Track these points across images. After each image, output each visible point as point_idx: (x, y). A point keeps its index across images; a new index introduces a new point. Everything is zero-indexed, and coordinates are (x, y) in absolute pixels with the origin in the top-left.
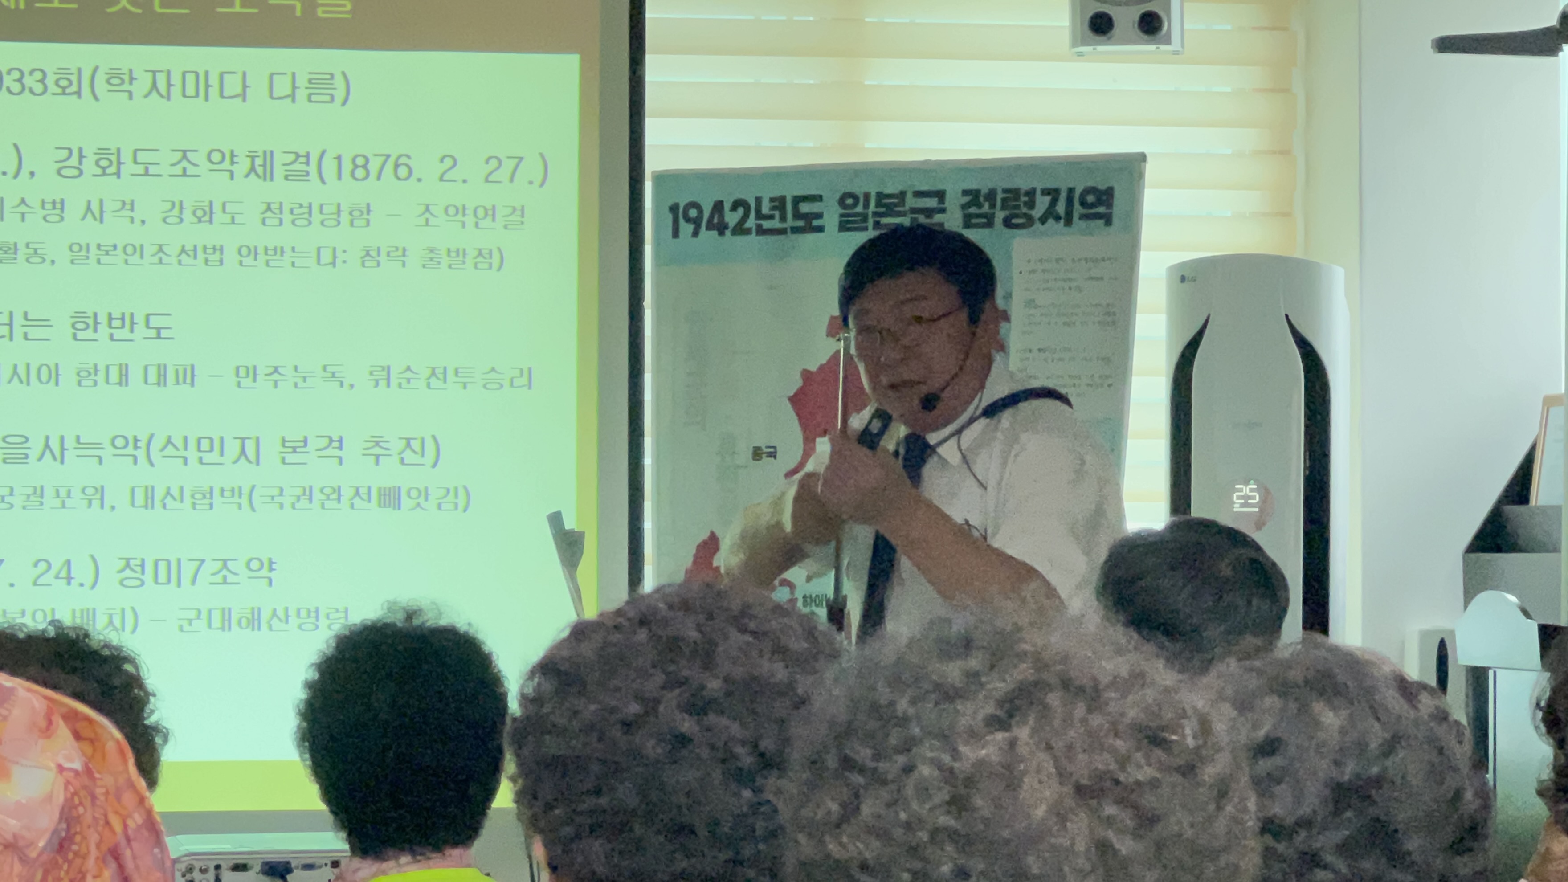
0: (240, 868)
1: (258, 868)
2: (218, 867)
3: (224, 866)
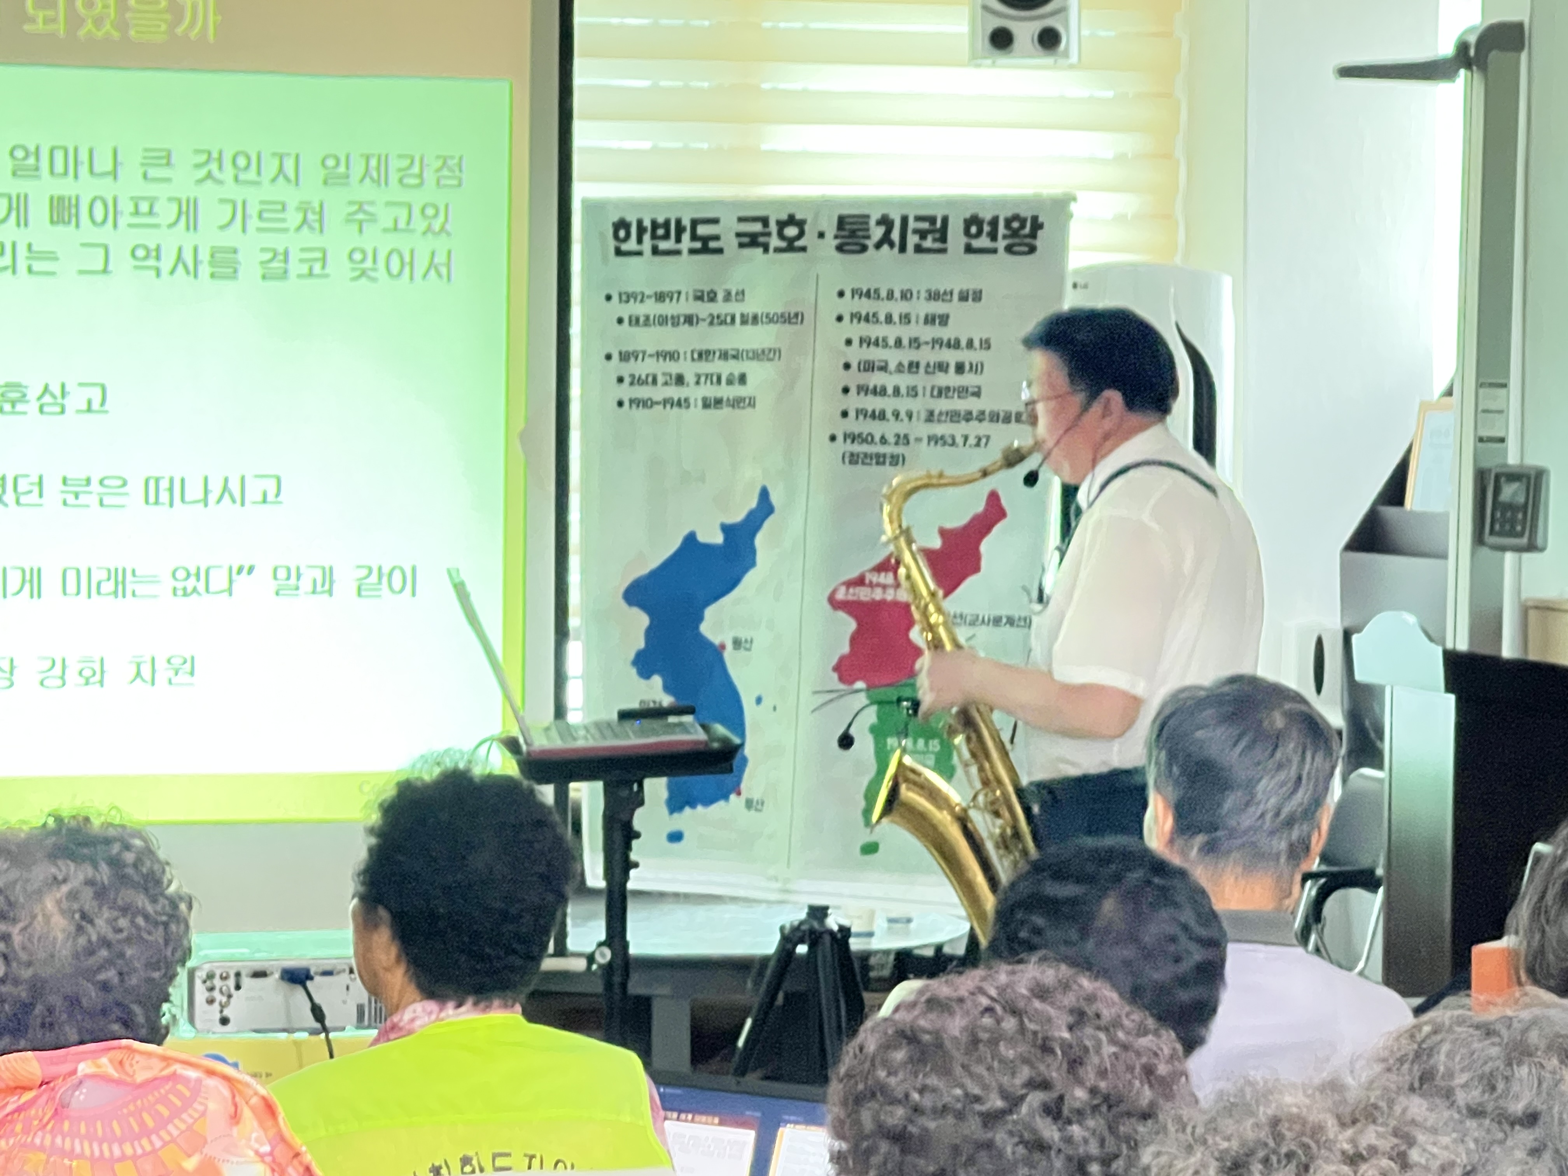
0: (260, 974)
1: (277, 975)
2: (238, 975)
3: (243, 974)
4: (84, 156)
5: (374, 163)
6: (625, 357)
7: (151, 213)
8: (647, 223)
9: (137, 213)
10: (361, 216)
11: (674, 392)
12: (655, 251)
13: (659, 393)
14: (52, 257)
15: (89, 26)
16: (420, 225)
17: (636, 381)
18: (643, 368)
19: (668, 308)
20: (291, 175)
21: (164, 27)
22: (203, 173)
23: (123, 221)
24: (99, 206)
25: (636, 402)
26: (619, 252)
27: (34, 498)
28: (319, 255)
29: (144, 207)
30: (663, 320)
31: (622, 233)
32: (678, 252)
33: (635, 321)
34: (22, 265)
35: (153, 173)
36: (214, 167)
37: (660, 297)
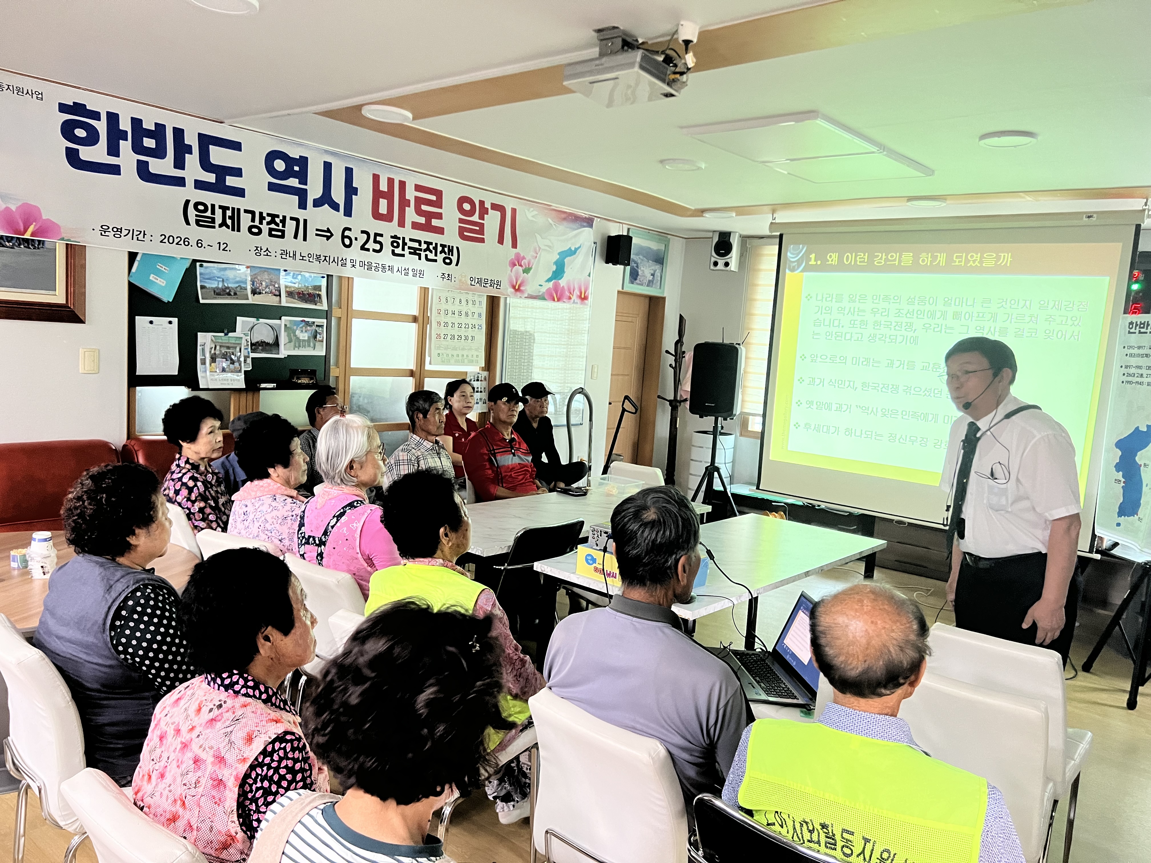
4: (965, 300)
5: (1057, 303)
6: (1126, 367)
7: (983, 317)
8: (1139, 323)
9: (978, 316)
10: (1051, 319)
11: (1139, 380)
12: (1140, 332)
13: (1135, 379)
14: (952, 328)
15: (971, 263)
16: (1070, 322)
17: (1129, 375)
18: (1132, 371)
19: (1141, 352)
20: (1028, 306)
21: (994, 262)
22: (1000, 305)
23: (974, 319)
24: (967, 314)
25: (1128, 382)
26: (1129, 333)
27: (939, 395)
28: (1035, 331)
29: (981, 315)
30: (1139, 355)
31: (1131, 326)
32: (1146, 333)
33: (1131, 355)
34: (943, 330)
35: (985, 305)
36: (1004, 303)
37: (1139, 348)
